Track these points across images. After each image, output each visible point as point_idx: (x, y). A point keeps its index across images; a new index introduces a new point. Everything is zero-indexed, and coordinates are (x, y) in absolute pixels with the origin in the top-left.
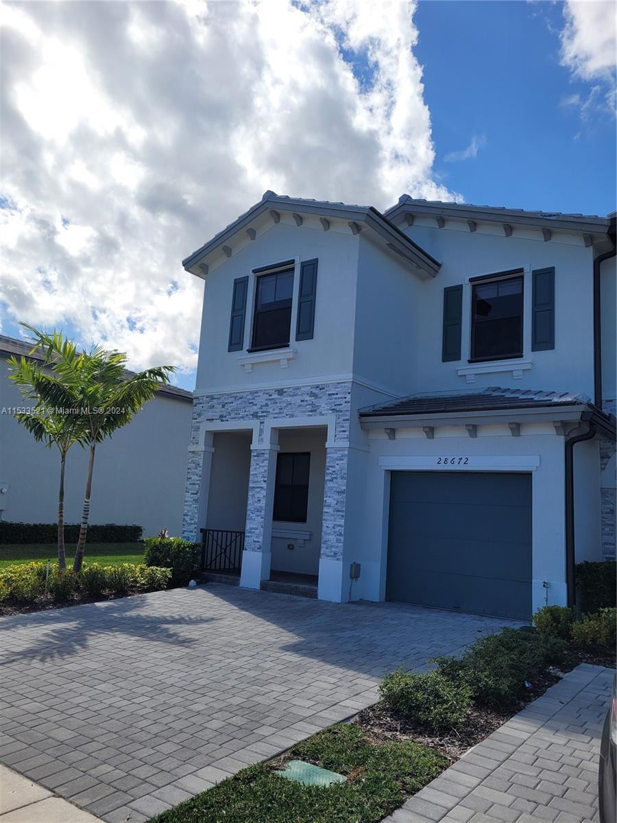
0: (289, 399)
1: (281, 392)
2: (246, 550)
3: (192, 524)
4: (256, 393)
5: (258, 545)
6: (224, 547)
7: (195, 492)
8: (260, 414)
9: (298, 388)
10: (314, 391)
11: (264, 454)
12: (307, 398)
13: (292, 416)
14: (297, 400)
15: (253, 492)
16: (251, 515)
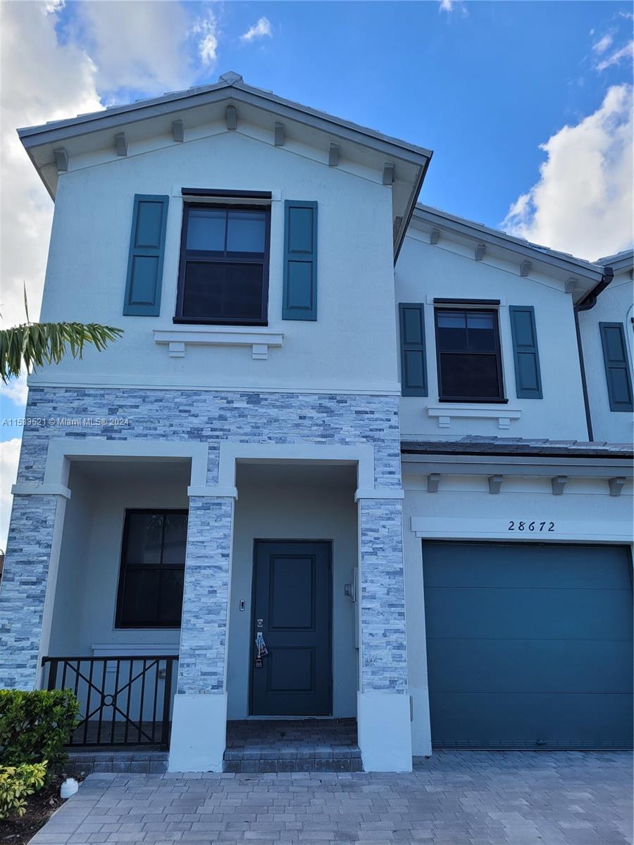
0: (274, 412)
1: (254, 398)
2: (182, 692)
3: (23, 649)
4: (197, 393)
5: (213, 681)
6: (109, 690)
7: (34, 579)
8: (207, 433)
9: (292, 395)
10: (326, 403)
11: (220, 504)
12: (314, 414)
13: (281, 440)
14: (292, 415)
15: (197, 576)
16: (193, 620)
